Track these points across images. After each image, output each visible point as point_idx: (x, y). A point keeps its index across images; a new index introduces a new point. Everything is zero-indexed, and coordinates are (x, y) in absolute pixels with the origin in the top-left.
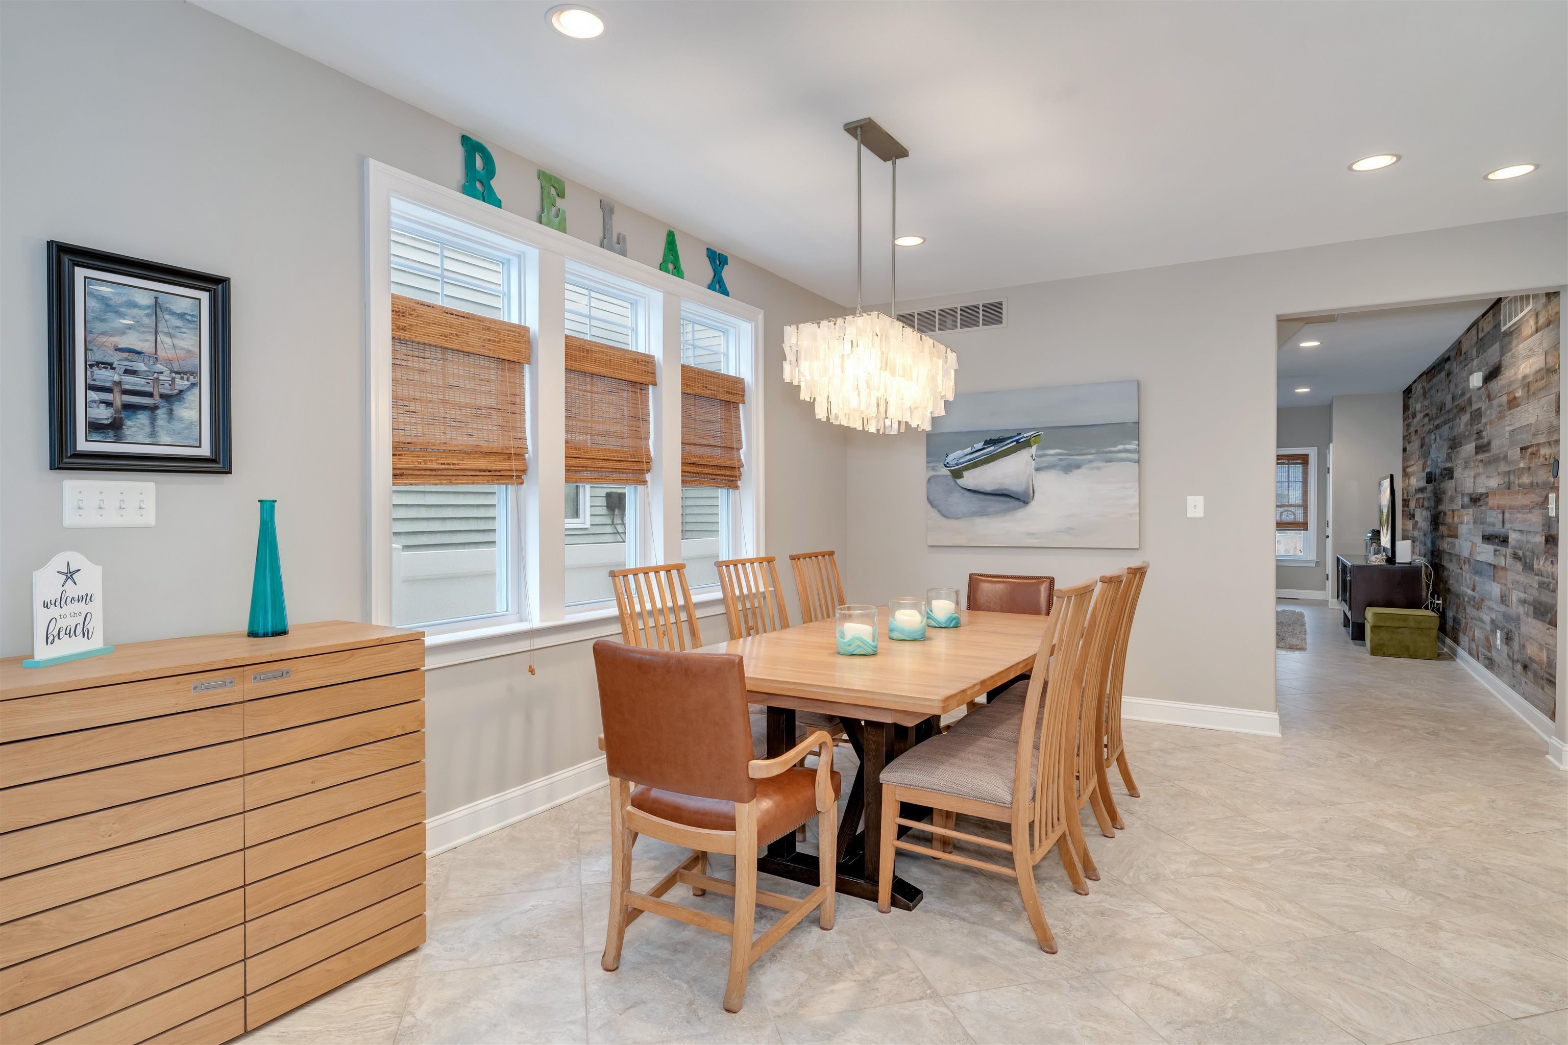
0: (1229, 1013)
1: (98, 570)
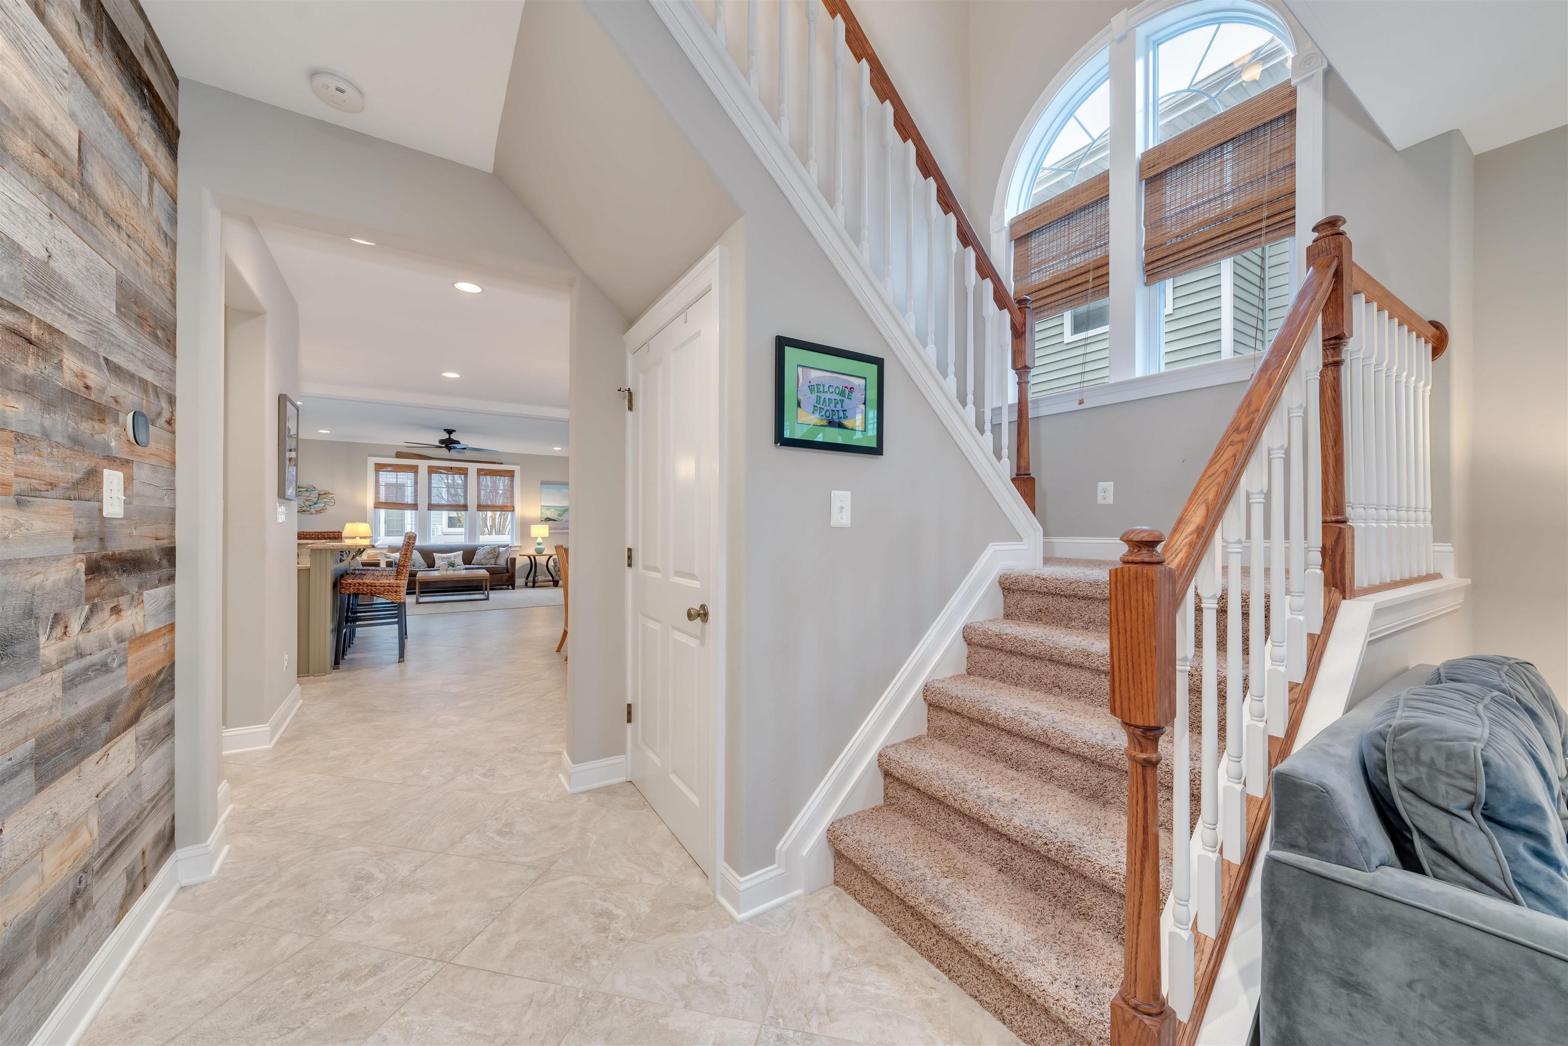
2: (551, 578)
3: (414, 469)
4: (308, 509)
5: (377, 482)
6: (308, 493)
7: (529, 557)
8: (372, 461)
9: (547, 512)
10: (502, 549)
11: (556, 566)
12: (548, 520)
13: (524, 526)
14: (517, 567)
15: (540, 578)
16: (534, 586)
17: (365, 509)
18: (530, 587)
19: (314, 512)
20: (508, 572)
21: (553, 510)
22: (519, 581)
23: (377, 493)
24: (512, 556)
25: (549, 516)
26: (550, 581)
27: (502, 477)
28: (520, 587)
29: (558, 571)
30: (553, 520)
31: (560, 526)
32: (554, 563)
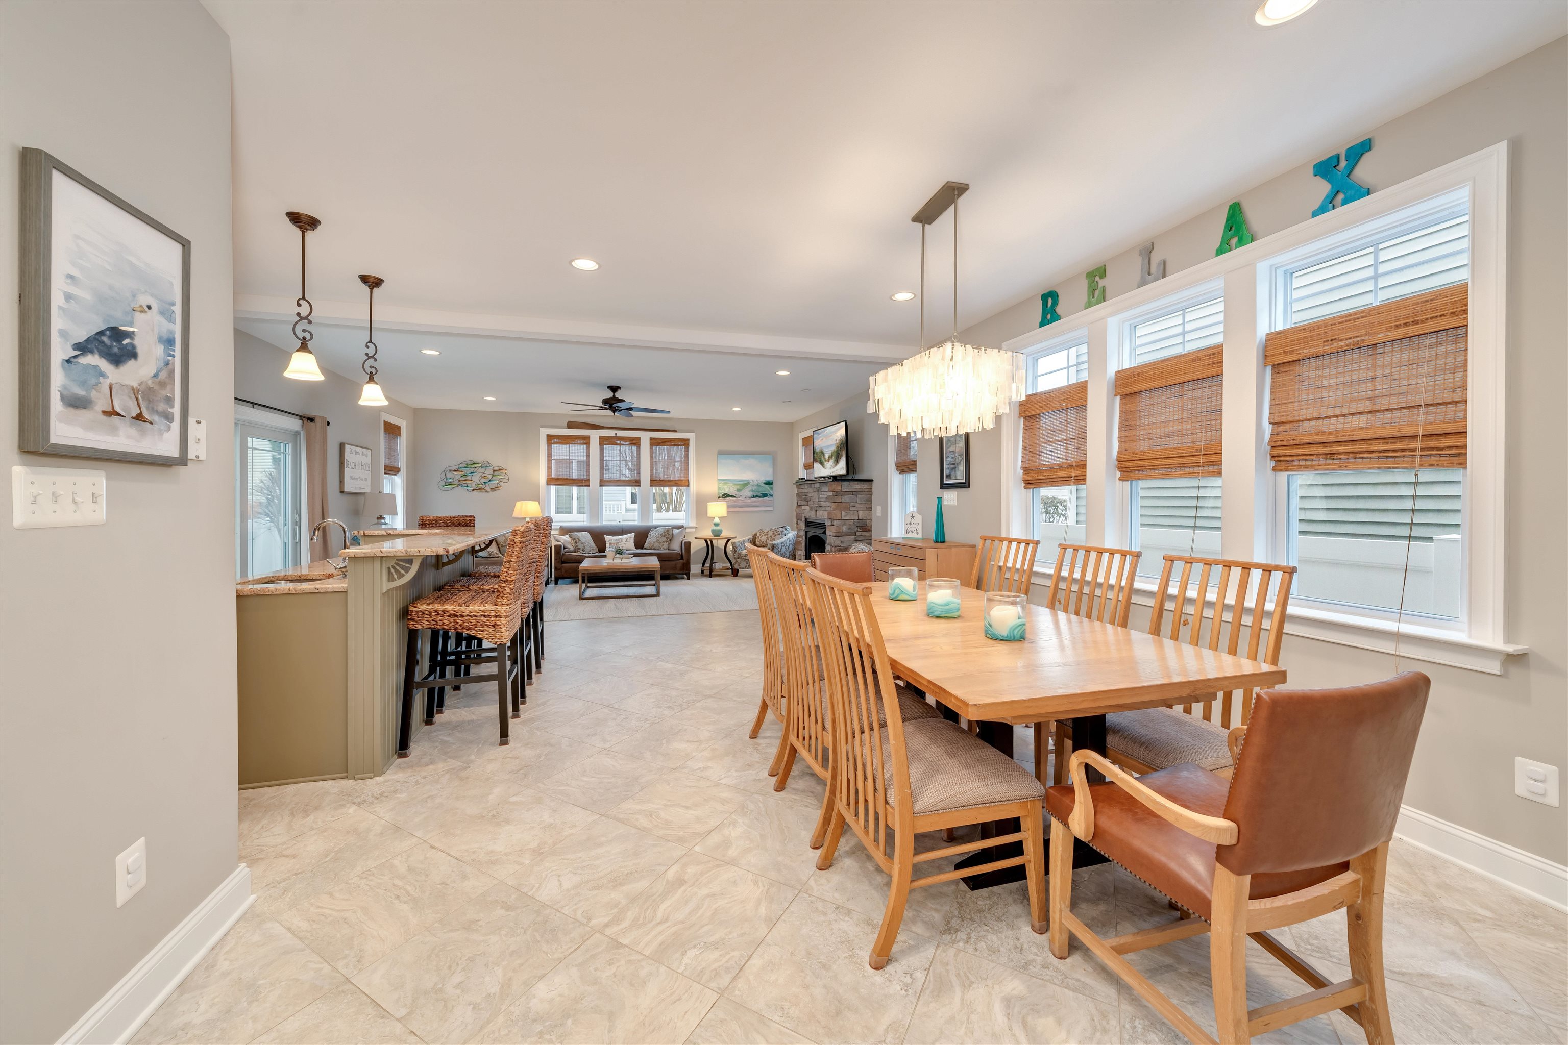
0: (664, 741)
2: (729, 565)
3: (586, 440)
4: (483, 487)
5: (549, 455)
6: (483, 470)
7: (706, 541)
8: (544, 432)
9: (726, 487)
10: (676, 531)
11: (735, 551)
12: (726, 496)
13: (701, 504)
14: (692, 552)
15: (718, 566)
16: (711, 576)
17: (537, 486)
18: (706, 576)
19: (489, 490)
20: (682, 558)
21: (731, 484)
22: (695, 568)
23: (549, 468)
24: (687, 540)
25: (727, 491)
26: (728, 569)
27: (676, 445)
28: (696, 576)
29: (738, 558)
30: (732, 496)
31: (740, 504)
32: (733, 547)
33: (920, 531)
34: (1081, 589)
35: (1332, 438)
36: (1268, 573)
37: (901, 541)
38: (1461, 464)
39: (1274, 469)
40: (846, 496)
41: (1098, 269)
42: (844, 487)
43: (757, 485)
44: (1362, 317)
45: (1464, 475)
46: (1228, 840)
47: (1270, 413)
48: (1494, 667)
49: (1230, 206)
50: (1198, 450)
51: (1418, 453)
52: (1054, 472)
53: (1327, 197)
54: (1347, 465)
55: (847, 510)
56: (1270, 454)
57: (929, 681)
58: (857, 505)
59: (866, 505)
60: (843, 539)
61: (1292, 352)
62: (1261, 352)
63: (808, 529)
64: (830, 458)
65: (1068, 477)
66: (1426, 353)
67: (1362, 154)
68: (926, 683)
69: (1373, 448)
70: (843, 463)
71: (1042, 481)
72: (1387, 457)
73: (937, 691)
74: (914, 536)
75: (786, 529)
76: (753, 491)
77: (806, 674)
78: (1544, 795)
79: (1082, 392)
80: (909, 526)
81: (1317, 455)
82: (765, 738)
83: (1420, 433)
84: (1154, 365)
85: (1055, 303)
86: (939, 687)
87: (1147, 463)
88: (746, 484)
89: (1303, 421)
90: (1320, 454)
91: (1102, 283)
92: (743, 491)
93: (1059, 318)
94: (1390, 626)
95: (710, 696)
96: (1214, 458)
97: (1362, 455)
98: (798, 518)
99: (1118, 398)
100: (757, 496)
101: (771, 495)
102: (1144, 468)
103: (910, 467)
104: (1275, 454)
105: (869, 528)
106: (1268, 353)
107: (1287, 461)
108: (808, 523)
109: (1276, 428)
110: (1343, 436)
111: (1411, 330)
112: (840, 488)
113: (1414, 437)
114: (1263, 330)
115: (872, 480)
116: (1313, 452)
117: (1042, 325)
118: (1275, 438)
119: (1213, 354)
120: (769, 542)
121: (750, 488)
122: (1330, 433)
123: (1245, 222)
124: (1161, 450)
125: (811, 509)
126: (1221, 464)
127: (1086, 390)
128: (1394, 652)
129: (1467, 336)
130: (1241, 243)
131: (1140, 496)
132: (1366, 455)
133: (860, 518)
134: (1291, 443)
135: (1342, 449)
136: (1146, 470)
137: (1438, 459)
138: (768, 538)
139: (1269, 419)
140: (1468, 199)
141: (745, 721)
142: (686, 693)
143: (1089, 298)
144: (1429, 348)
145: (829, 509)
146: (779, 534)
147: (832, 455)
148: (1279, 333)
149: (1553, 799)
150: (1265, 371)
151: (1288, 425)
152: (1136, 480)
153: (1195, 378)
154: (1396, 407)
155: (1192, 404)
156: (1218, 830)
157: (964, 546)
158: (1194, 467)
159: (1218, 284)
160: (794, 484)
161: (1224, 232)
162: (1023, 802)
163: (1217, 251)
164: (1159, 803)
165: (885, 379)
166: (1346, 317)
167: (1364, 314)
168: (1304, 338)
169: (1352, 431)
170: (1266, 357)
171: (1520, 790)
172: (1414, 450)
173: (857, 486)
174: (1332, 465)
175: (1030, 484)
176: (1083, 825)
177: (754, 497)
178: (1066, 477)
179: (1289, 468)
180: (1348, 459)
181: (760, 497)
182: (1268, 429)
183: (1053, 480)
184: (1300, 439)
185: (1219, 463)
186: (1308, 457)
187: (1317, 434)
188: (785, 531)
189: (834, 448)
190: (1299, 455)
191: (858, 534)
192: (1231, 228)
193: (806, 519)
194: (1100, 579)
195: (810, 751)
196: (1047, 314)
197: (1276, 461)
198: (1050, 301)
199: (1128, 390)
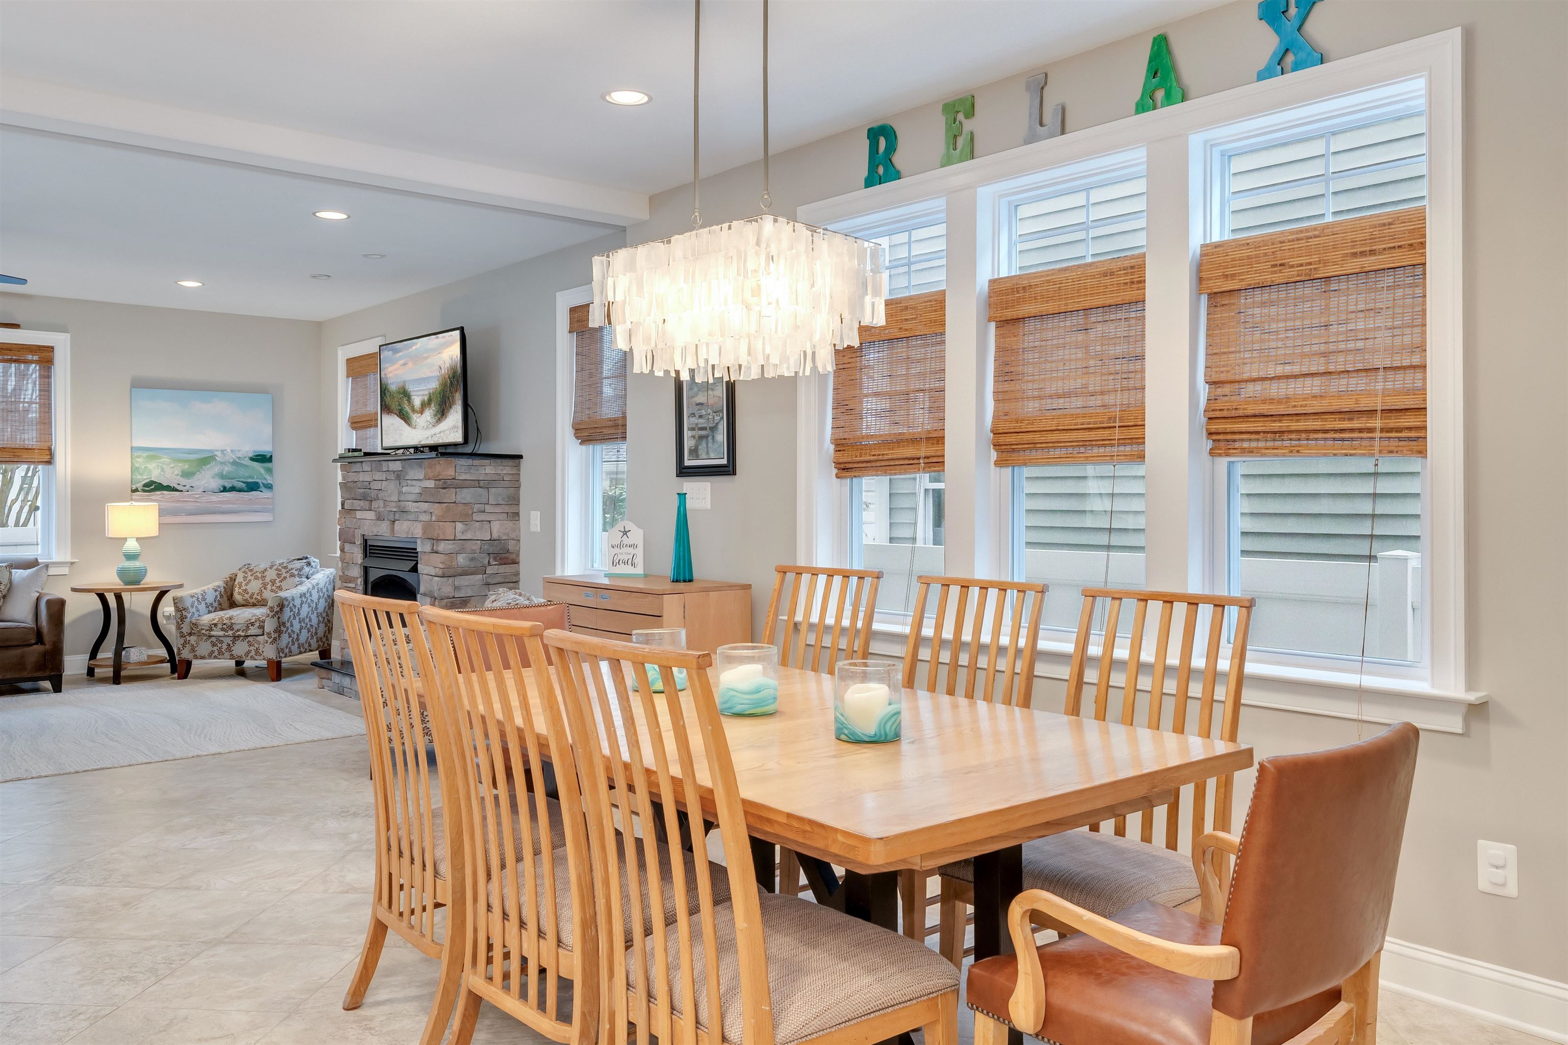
1: (641, 532)
2: (163, 652)
7: (102, 597)
9: (152, 466)
10: (18, 574)
11: (181, 618)
12: (153, 487)
13: (86, 506)
14: (66, 623)
15: (135, 655)
16: (117, 679)
18: (103, 680)
20: (41, 640)
21: (166, 459)
22: (74, 665)
24: (51, 594)
25: (156, 476)
26: (162, 661)
27: (16, 361)
28: (76, 682)
29: (190, 634)
30: (169, 488)
31: (190, 506)
32: (178, 609)
33: (639, 560)
34: (955, 657)
35: (1282, 410)
36: (1221, 609)
37: (606, 581)
38: (1420, 452)
39: (1212, 453)
40: (465, 490)
41: (961, 101)
42: (459, 469)
43: (235, 463)
44: (1316, 237)
45: (1424, 467)
46: (1228, 973)
47: (1206, 367)
48: (1455, 724)
49: (1155, 39)
50: (1112, 419)
51: (1378, 434)
52: (889, 449)
53: (1275, 53)
54: (1299, 449)
55: (466, 519)
56: (1207, 430)
57: (789, 816)
58: (488, 508)
59: (507, 509)
60: (460, 581)
61: (1233, 276)
62: (1194, 268)
63: (370, 563)
64: (424, 405)
65: (913, 459)
66: (1384, 299)
67: (1314, 3)
68: (783, 820)
69: (1329, 425)
70: (455, 417)
71: (869, 465)
72: (1343, 440)
73: (808, 828)
74: (628, 570)
75: (309, 564)
76: (222, 476)
77: (486, 852)
78: (1504, 885)
79: (935, 311)
80: (617, 550)
81: (1264, 432)
82: (378, 1004)
83: (1379, 408)
84: (1048, 276)
85: (891, 148)
86: (812, 823)
87: (1037, 437)
88: (206, 459)
89: (1247, 381)
90: (1268, 432)
91: (968, 125)
92: (198, 476)
93: (898, 176)
94: (1351, 679)
95: (218, 942)
96: (1134, 433)
97: (1316, 436)
98: (346, 538)
99: (993, 325)
100: (233, 489)
101: (269, 487)
102: (1033, 446)
103: (606, 431)
104: (1213, 431)
105: (514, 556)
106: (1204, 275)
107: (1227, 441)
108: (370, 549)
109: (1213, 390)
110: (1295, 406)
111: (1369, 262)
112: (452, 473)
113: (1372, 412)
114: (1196, 241)
115: (521, 457)
116: (1260, 429)
117: (869, 183)
118: (1213, 406)
119: (1132, 267)
120: (267, 594)
121: (216, 470)
122: (1280, 402)
123: (1174, 68)
124: (1059, 417)
125: (380, 518)
126: (1144, 443)
127: (943, 308)
128: (1355, 717)
129: (1425, 278)
130: (1169, 100)
131: (1026, 491)
132: (1320, 435)
133: (495, 536)
134: (1234, 413)
135: (1294, 425)
136: (1037, 449)
137: (1397, 444)
138: (265, 586)
139: (1205, 376)
140: (1423, 92)
141: (322, 978)
142: (154, 943)
143: (948, 149)
144: (1387, 290)
145: (425, 517)
146: (292, 576)
147: (430, 400)
148: (1217, 245)
149: (1512, 890)
150: (1199, 299)
151: (1228, 385)
152: (1020, 465)
153: (1108, 302)
154: (1353, 369)
155: (1102, 345)
156: (1219, 959)
157: (731, 587)
158: (1104, 446)
159: (1139, 155)
160: (335, 461)
161: (1146, 78)
162: (931, 999)
163: (1137, 105)
164: (1142, 943)
165: (631, 266)
166: (1297, 234)
167: (1317, 233)
168: (1249, 257)
169: (1305, 399)
170: (1200, 280)
171: (1483, 884)
172: (1371, 430)
173: (489, 469)
174: (1281, 449)
175: (844, 469)
176: (1032, 1008)
177: (225, 490)
178: (909, 459)
179: (1231, 451)
180: (1299, 440)
181: (240, 490)
182: (1203, 391)
183: (887, 463)
184: (1244, 409)
185: (1141, 441)
186: (1254, 436)
187: (1264, 401)
188: (307, 569)
189: (434, 385)
190: (1242, 433)
191: (490, 570)
192: (1156, 73)
193: (366, 541)
194: (986, 638)
195: (523, 995)
196: (878, 166)
197: (1214, 441)
198: (882, 143)
199: (1009, 314)
